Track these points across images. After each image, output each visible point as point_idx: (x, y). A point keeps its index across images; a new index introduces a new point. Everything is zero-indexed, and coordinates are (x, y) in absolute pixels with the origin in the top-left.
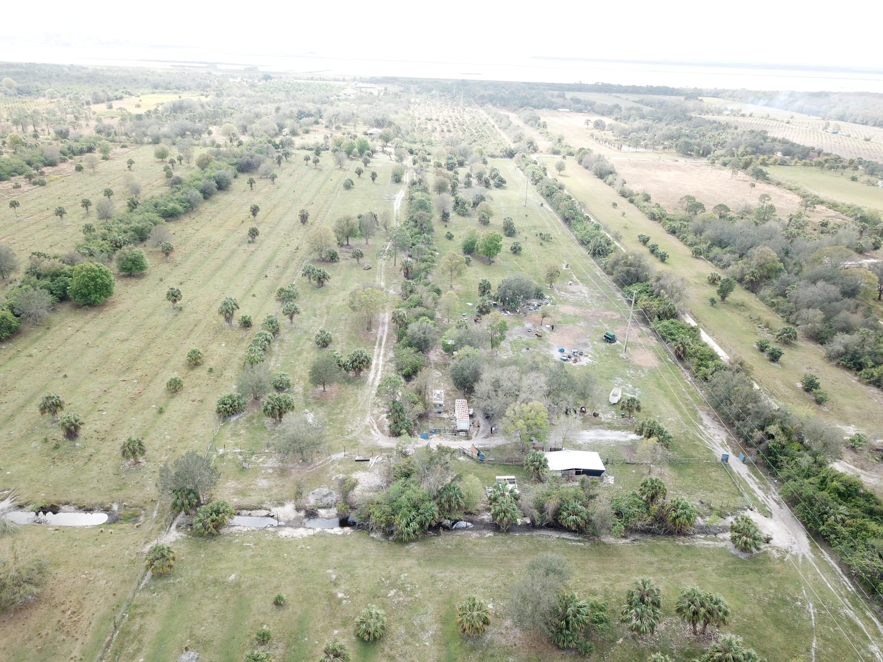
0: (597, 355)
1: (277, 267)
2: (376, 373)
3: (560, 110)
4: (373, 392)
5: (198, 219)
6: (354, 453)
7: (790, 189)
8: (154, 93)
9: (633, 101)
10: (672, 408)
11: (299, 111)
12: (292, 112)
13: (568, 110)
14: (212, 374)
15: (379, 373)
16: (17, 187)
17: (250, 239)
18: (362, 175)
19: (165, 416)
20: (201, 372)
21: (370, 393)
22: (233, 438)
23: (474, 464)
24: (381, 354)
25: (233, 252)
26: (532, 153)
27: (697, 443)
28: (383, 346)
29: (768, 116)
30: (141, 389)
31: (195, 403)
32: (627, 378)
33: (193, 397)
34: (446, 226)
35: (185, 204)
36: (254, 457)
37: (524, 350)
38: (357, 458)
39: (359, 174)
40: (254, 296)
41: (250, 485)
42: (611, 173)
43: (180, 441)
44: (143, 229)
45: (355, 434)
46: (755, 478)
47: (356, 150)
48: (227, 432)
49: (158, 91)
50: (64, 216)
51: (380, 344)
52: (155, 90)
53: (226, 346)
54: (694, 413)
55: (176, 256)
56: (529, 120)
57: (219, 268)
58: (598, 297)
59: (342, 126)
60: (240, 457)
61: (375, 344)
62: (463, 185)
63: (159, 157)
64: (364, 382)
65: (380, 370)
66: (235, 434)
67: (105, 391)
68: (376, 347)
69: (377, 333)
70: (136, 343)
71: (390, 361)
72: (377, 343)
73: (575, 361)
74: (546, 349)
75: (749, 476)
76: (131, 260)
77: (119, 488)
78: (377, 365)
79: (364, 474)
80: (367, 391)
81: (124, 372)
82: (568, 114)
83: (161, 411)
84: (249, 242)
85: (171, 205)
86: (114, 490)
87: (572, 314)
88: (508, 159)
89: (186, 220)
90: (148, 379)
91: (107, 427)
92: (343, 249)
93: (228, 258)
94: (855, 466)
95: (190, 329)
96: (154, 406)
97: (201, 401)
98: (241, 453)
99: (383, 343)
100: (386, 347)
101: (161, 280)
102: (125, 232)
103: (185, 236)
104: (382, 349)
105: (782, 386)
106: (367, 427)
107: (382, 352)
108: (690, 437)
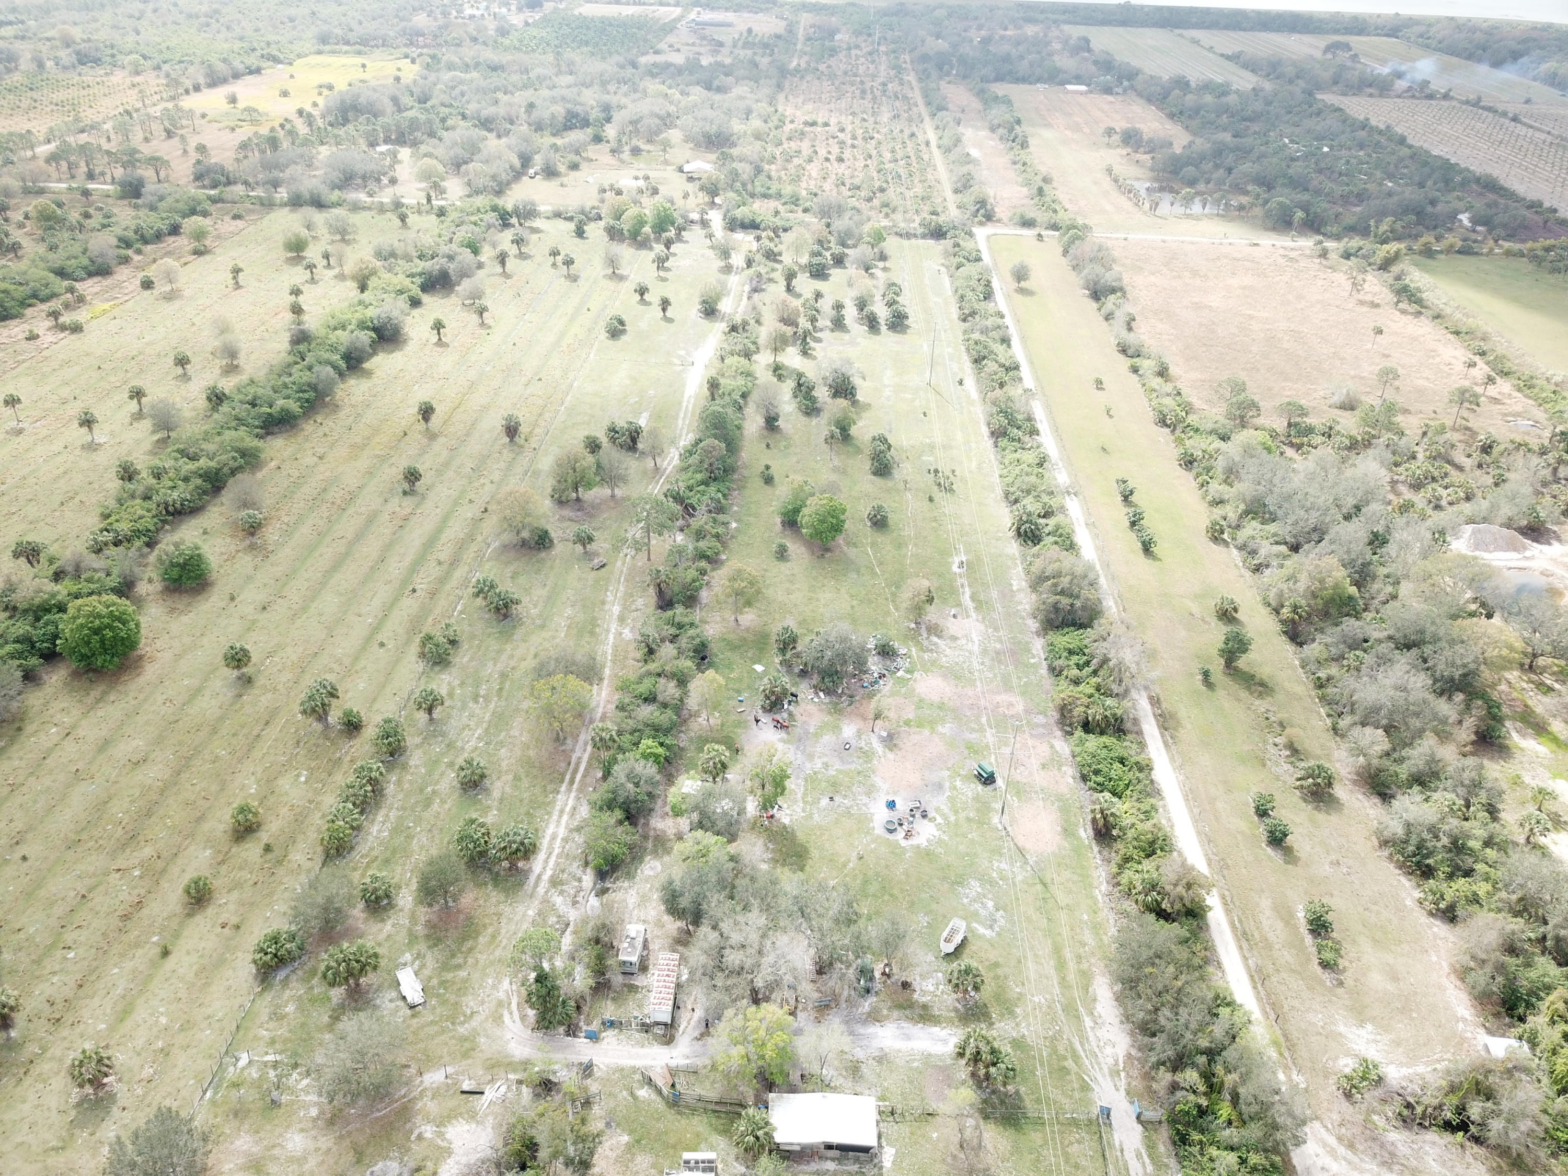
0: (952, 818)
1: (440, 563)
2: (546, 861)
3: (1070, 87)
4: (530, 913)
5: (329, 423)
6: (463, 1073)
7: (1457, 333)
8: (320, 52)
9: (1222, 55)
10: (1049, 967)
11: (569, 112)
12: (553, 116)
13: (1083, 88)
14: (269, 856)
15: (553, 859)
16: (32, 337)
17: (406, 486)
18: (646, 297)
19: (171, 962)
20: (251, 850)
21: (524, 915)
22: (272, 1025)
23: (660, 1105)
24: (568, 809)
25: (372, 518)
26: (981, 224)
27: (1069, 1064)
28: (575, 786)
29: (1479, 99)
30: (143, 892)
31: (226, 930)
32: (992, 883)
33: (224, 917)
34: (768, 446)
35: (306, 396)
36: (295, 1075)
37: (825, 801)
38: (466, 1087)
39: (642, 294)
40: (382, 645)
41: (274, 1146)
42: (1113, 291)
43: (182, 1029)
44: (218, 471)
45: (474, 1023)
46: (1147, 1161)
47: (647, 229)
48: (264, 1005)
49: (328, 48)
50: (95, 427)
51: (572, 782)
52: (322, 47)
53: (306, 782)
54: (1086, 978)
55: (271, 534)
56: (999, 126)
57: (337, 565)
58: (998, 653)
59: (643, 147)
60: (272, 1074)
61: (562, 781)
62: (829, 324)
63: (291, 250)
64: (521, 884)
65: (556, 851)
66: (277, 1016)
67: (84, 896)
68: (563, 788)
69: (573, 750)
70: (154, 773)
71: (578, 829)
72: (568, 777)
73: (909, 834)
74: (865, 799)
75: (1139, 1156)
76: (179, 565)
77: (60, 1144)
78: (554, 837)
79: (467, 1127)
80: (521, 909)
81: (123, 846)
82: (1082, 99)
83: (166, 953)
84: (405, 493)
85: (280, 403)
86: (53, 1149)
87: (936, 698)
88: (931, 242)
89: (308, 427)
90: (160, 864)
91: (68, 992)
92: (567, 512)
93: (359, 536)
94: (1340, 1139)
95: (255, 733)
96: (155, 939)
97: (238, 927)
98: (275, 1065)
99: (579, 777)
100: (580, 790)
101: (232, 599)
102: (186, 480)
103: (297, 474)
104: (573, 795)
105: (1268, 913)
106: (500, 1004)
107: (571, 803)
108: (1061, 1050)
